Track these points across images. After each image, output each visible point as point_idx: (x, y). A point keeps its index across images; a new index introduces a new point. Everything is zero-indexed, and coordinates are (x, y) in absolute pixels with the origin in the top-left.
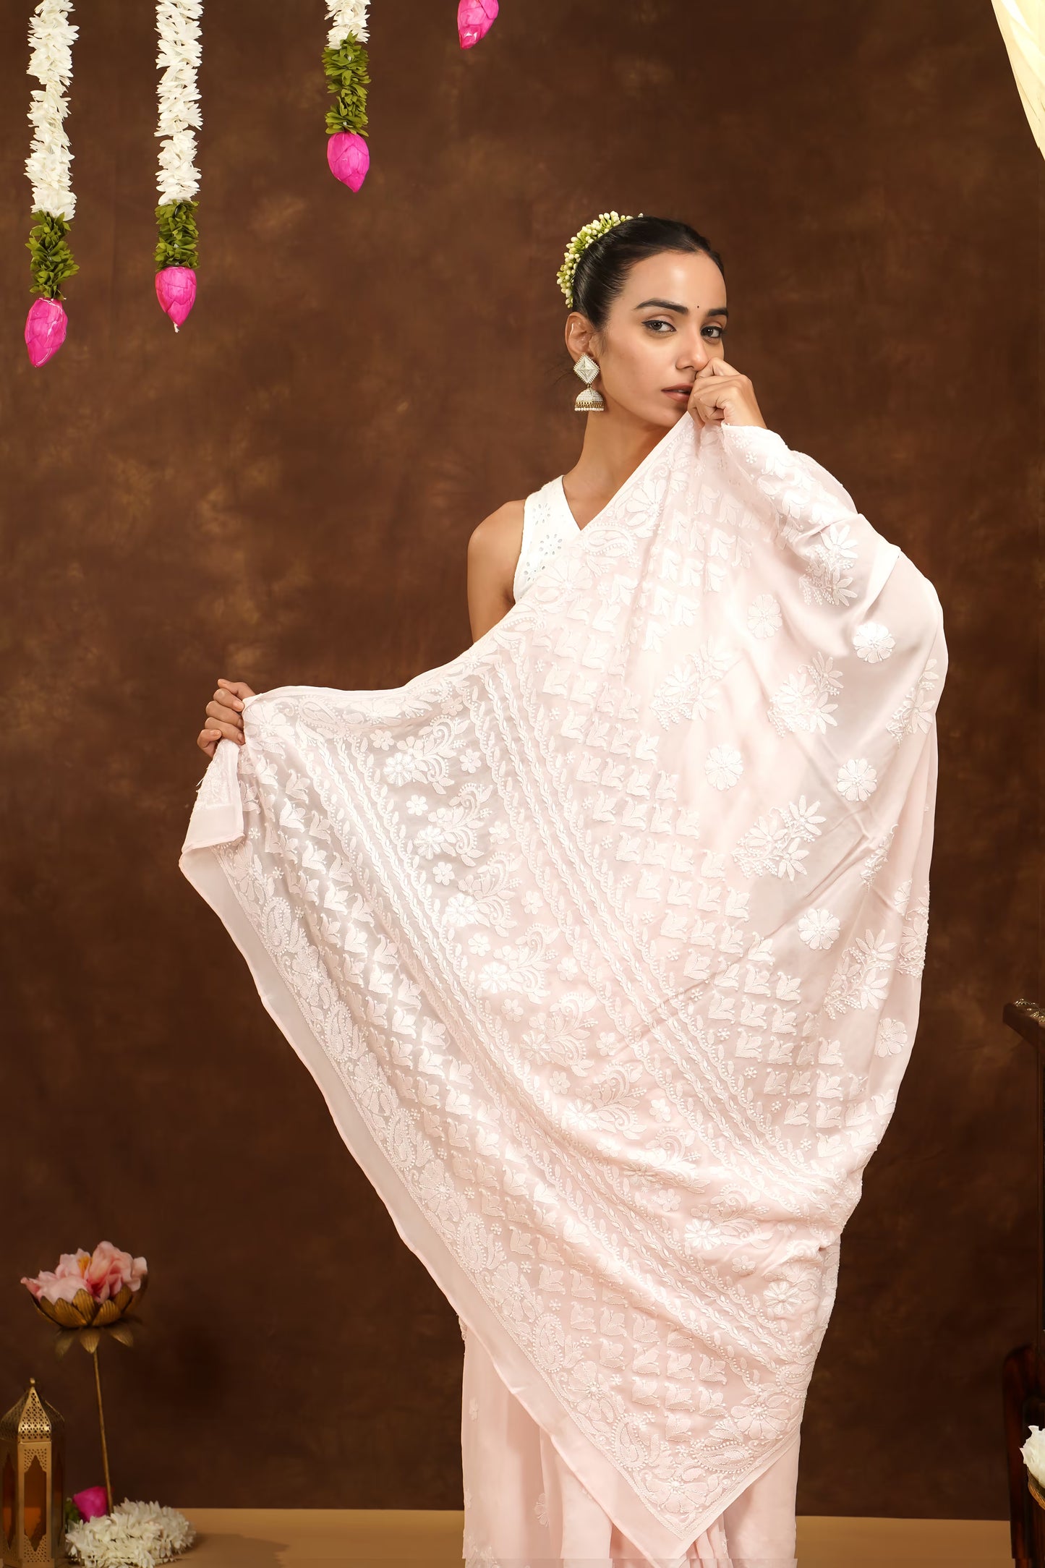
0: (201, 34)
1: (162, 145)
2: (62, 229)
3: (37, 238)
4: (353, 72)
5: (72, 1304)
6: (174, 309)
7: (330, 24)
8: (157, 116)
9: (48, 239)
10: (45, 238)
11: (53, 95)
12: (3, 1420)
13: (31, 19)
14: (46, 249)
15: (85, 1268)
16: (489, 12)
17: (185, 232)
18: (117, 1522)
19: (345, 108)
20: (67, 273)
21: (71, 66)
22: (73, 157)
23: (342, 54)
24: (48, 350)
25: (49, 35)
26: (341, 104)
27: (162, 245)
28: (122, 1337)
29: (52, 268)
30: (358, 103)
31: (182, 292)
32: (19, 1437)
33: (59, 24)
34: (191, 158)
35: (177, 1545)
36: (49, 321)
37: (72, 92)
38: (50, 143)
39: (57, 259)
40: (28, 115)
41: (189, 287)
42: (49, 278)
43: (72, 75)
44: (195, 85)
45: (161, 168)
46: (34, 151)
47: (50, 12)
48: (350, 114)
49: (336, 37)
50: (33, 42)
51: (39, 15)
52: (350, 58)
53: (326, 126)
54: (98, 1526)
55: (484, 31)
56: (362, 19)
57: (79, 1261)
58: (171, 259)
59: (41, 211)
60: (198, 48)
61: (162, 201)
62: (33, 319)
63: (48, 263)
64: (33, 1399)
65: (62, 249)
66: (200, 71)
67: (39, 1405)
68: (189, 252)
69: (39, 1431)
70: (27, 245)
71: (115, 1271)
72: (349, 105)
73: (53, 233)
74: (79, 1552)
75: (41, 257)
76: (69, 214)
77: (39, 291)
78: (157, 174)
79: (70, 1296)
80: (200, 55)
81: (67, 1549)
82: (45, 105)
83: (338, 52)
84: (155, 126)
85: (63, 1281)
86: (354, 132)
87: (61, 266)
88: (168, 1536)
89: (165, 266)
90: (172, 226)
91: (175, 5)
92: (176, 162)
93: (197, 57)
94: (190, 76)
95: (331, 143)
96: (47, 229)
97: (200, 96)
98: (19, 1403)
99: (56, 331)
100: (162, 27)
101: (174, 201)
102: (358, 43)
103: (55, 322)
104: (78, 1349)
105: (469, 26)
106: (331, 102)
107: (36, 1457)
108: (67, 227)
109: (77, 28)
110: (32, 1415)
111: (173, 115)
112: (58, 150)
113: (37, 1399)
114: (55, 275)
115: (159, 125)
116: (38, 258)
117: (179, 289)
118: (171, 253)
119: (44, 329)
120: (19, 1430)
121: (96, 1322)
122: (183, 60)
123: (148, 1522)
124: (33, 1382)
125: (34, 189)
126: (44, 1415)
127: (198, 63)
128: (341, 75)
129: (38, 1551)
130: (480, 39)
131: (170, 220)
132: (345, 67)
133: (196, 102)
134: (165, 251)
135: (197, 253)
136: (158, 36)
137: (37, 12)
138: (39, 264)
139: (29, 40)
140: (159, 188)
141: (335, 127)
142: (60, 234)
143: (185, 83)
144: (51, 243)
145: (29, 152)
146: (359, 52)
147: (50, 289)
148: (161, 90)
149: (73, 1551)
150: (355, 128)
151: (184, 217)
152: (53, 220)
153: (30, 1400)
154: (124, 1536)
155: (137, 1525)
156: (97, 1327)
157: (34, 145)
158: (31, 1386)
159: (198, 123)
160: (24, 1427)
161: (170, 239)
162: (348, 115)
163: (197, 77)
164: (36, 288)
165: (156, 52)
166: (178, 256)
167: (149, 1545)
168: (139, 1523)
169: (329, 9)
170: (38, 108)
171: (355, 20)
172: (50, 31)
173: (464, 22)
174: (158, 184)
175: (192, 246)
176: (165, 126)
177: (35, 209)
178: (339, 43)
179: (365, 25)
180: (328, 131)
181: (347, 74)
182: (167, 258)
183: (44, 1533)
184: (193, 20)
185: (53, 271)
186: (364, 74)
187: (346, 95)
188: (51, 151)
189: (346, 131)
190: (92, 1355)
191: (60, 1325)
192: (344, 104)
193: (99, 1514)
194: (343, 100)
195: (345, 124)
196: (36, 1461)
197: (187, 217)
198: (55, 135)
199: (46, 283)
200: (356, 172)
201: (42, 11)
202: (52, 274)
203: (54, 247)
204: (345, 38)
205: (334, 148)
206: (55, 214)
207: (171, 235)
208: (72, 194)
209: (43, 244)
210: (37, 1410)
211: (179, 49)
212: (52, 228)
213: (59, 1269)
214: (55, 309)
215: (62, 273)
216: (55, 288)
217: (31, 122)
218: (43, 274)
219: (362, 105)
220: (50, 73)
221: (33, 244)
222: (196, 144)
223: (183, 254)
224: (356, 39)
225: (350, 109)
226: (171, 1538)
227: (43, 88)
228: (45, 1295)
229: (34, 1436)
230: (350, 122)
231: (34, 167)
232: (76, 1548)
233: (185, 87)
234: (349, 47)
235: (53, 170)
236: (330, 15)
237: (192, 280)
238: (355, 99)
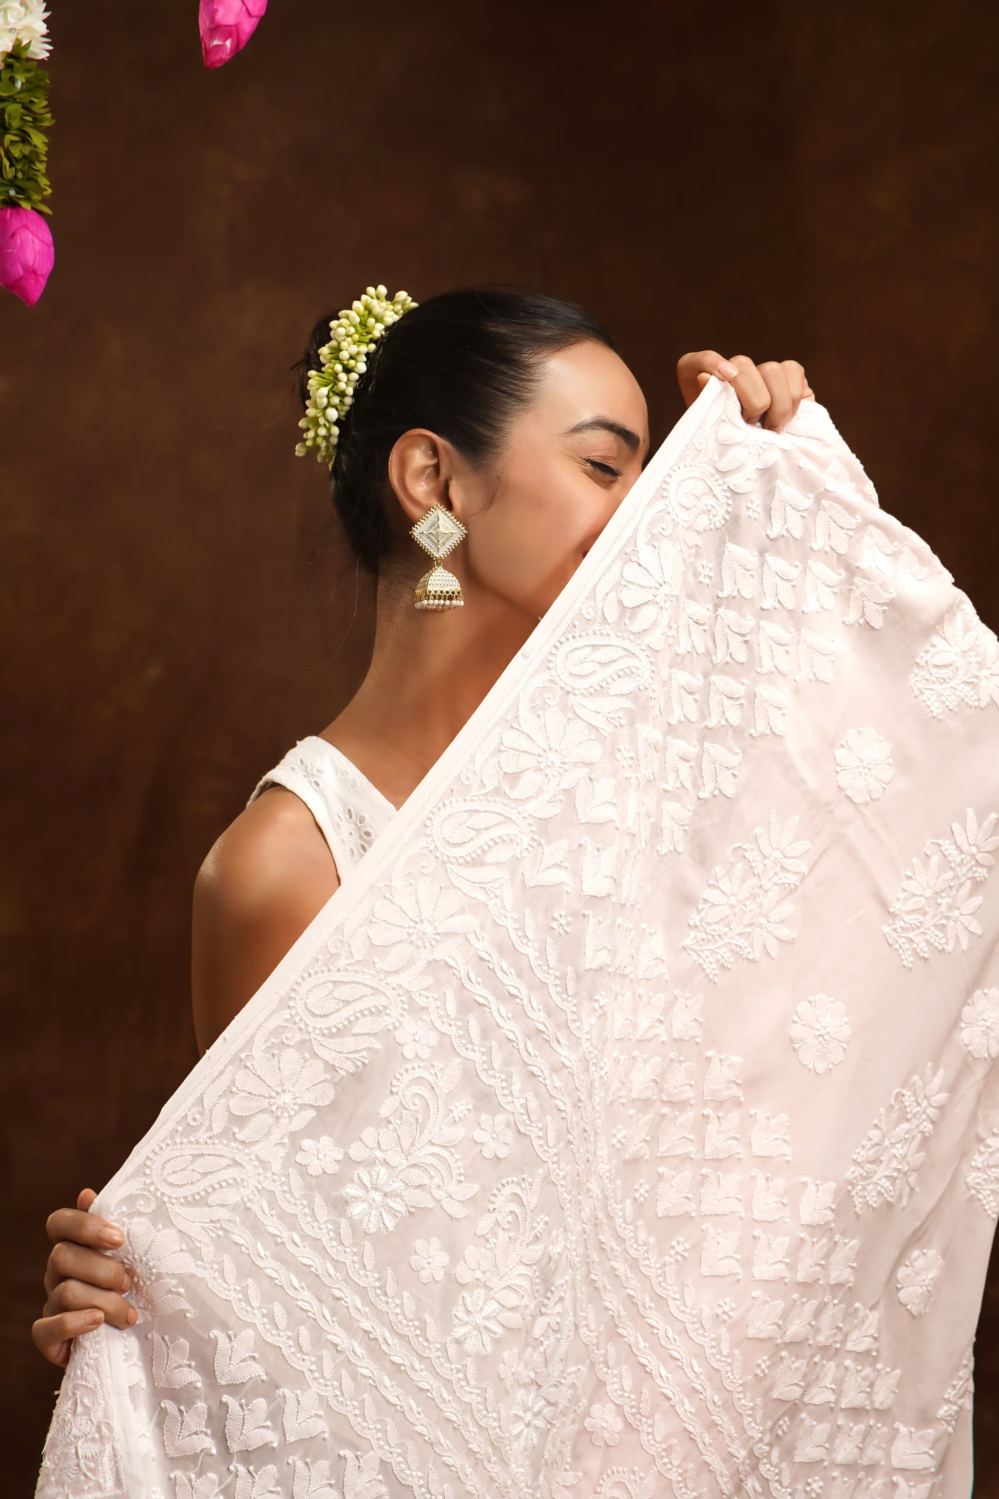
4: (24, 107)
16: (250, 6)
19: (11, 165)
23: (5, 76)
26: (5, 160)
30: (33, 158)
48: (20, 175)
52: (19, 85)
55: (244, 37)
72: (17, 162)
86: (26, 205)
102: (31, 59)
105: (217, 28)
128: (4, 111)
130: (237, 51)
132: (10, 99)
146: (33, 74)
150: (28, 199)
162: (16, 176)
171: (26, 21)
173: (209, 21)
179: (44, 30)
181: (14, 111)
186: (43, 111)
187: (12, 142)
189: (13, 204)
192: (9, 159)
194: (8, 153)
195: (11, 192)
204: (9, 49)
219: (39, 161)
224: (29, 54)
225: (19, 167)
230: (19, 190)
234: (16, 66)
238: (27, 150)
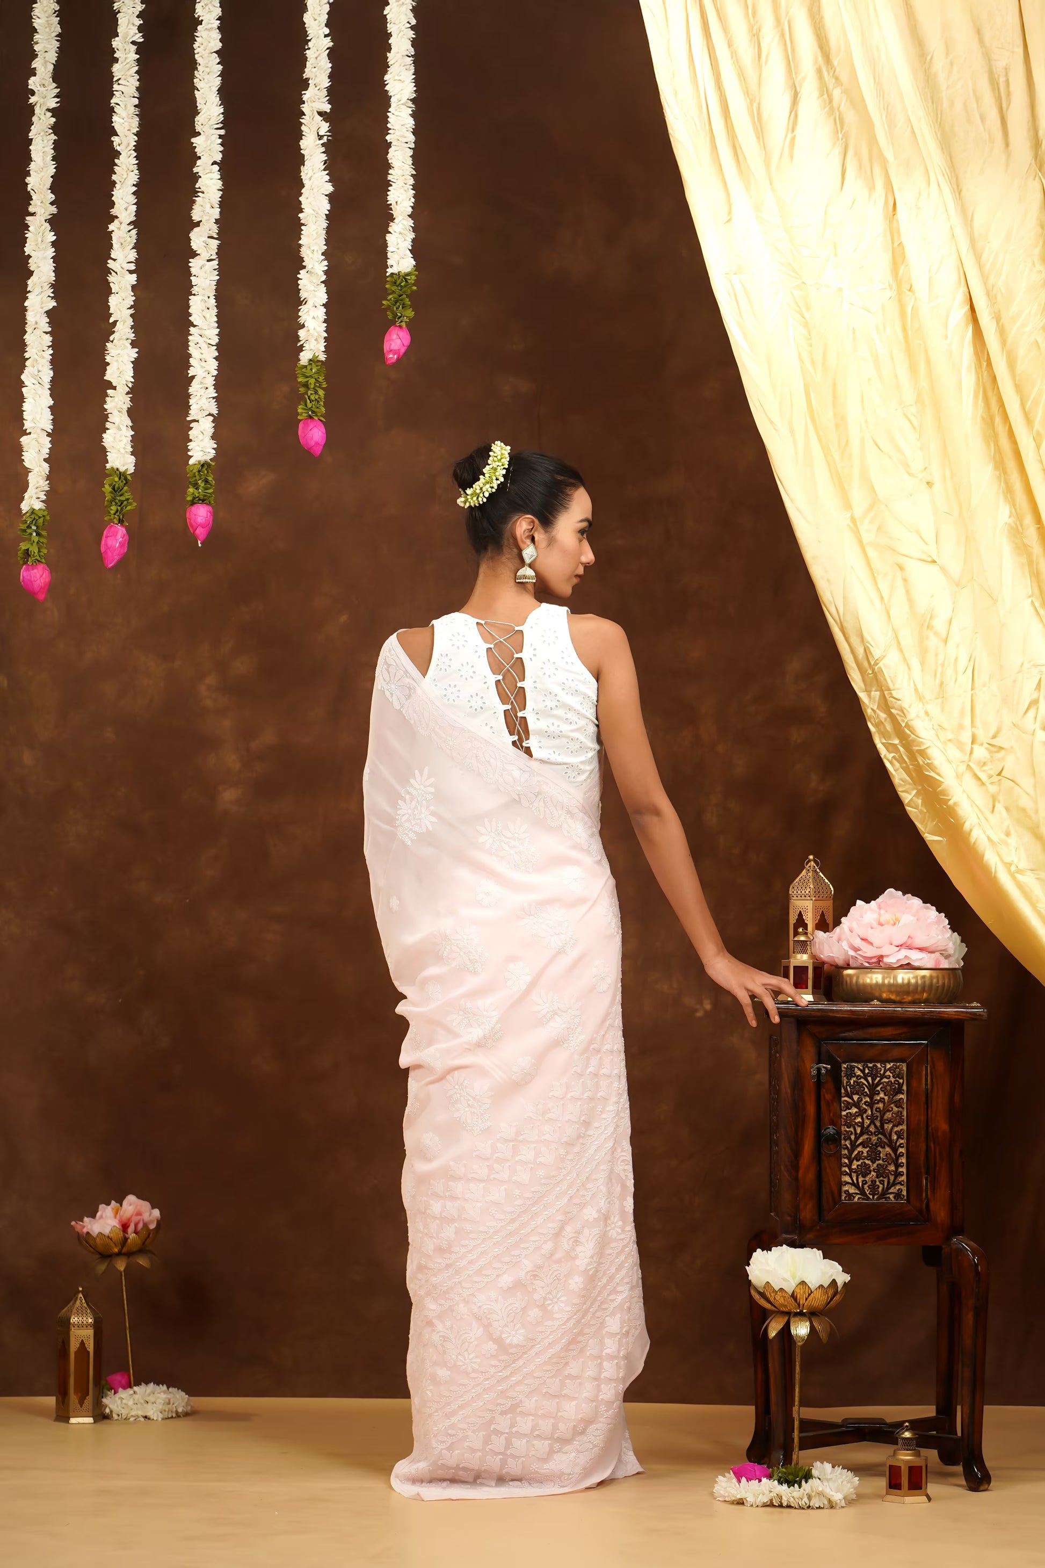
0: (217, 354)
1: (191, 426)
2: (126, 479)
3: (110, 485)
4: (316, 380)
5: (108, 1237)
6: (199, 531)
7: (301, 349)
8: (189, 407)
9: (117, 486)
10: (115, 485)
11: (122, 393)
12: (59, 1316)
13: (107, 344)
14: (115, 492)
15: (117, 1214)
16: (404, 342)
17: (206, 481)
18: (138, 1393)
19: (311, 402)
20: (129, 508)
21: (133, 375)
22: (133, 433)
23: (309, 368)
24: (116, 557)
25: (119, 354)
26: (308, 400)
27: (191, 490)
28: (143, 1261)
29: (119, 504)
30: (319, 400)
31: (204, 520)
32: (71, 1326)
33: (126, 347)
34: (211, 434)
35: (180, 1410)
36: (117, 538)
37: (134, 392)
38: (118, 424)
39: (122, 498)
40: (105, 406)
41: (208, 517)
42: (117, 511)
43: (133, 381)
44: (213, 387)
45: (191, 441)
46: (108, 429)
47: (119, 340)
48: (314, 406)
49: (305, 357)
50: (108, 359)
51: (112, 342)
52: (314, 371)
53: (298, 414)
54: (124, 1394)
55: (401, 354)
56: (322, 346)
57: (113, 1209)
58: (197, 499)
59: (112, 468)
60: (216, 363)
61: (191, 462)
62: (107, 537)
63: (117, 501)
64: (80, 1301)
65: (126, 492)
66: (217, 378)
67: (85, 1305)
68: (209, 495)
69: (85, 1322)
70: (103, 489)
71: (139, 1214)
72: (313, 401)
73: (120, 481)
74: (111, 1411)
75: (112, 497)
76: (131, 469)
77: (111, 519)
78: (188, 444)
79: (107, 1231)
80: (217, 368)
81: (103, 1409)
82: (116, 399)
83: (306, 367)
84: (187, 414)
85: (101, 1221)
86: (316, 418)
87: (125, 503)
88: (173, 1404)
89: (193, 503)
90: (198, 477)
91: (201, 336)
92: (201, 437)
93: (215, 369)
94: (210, 381)
95: (301, 425)
96: (116, 479)
97: (217, 395)
98: (71, 1304)
99: (122, 545)
100: (192, 350)
101: (199, 462)
102: (319, 361)
103: (121, 539)
104: (111, 1269)
105: (391, 351)
106: (301, 398)
107: (82, 1340)
108: (129, 478)
109: (137, 350)
110: (80, 1311)
111: (198, 407)
112: (124, 429)
113: (84, 1301)
114: (121, 509)
115: (190, 413)
116: (110, 497)
117: (202, 518)
118: (197, 495)
119: (114, 543)
120: (71, 1321)
121: (124, 1250)
122: (205, 371)
123: (159, 1393)
124: (81, 1289)
125: (108, 454)
126: (89, 1311)
127: (215, 373)
128: (308, 381)
129: (83, 1408)
130: (398, 359)
131: (197, 473)
132: (311, 376)
133: (214, 398)
134: (193, 494)
135: (213, 496)
136: (190, 356)
137: (111, 339)
138: (111, 502)
139: (105, 357)
140: (189, 453)
141: (304, 415)
142: (125, 482)
143: (206, 386)
144: (119, 488)
145: (105, 430)
146: (320, 367)
147: (118, 517)
148: (191, 390)
149: (107, 1411)
150: (317, 415)
151: (206, 472)
152: (120, 473)
153: (78, 1301)
154: (142, 1401)
155: (152, 1394)
156: (124, 1254)
157: (108, 425)
158: (79, 1292)
159: (215, 412)
160: (74, 1320)
161: (196, 486)
162: (312, 407)
163: (215, 382)
164: (109, 517)
165: (188, 366)
166: (202, 497)
167: (161, 1407)
168: (153, 1394)
169: (300, 339)
170: (111, 402)
171: (317, 346)
172: (119, 351)
173: (388, 348)
174: (189, 450)
175: (211, 491)
176: (194, 413)
177: (108, 466)
178: (307, 361)
179: (324, 350)
180: (299, 417)
181: (312, 381)
182: (194, 498)
183: (88, 1395)
184: (213, 345)
185: (120, 506)
186: (323, 381)
187: (311, 394)
188: (119, 429)
189: (311, 417)
190: (121, 1272)
191: (100, 1254)
192: (310, 400)
193: (125, 1388)
194: (309, 397)
195: (310, 413)
196: (82, 1343)
197: (208, 472)
198: (122, 418)
199: (115, 514)
200: (317, 444)
201: (114, 339)
202: (119, 508)
203: (120, 491)
204: (311, 358)
205: (303, 428)
206: (122, 469)
207: (197, 484)
208: (133, 457)
209: (114, 489)
210: (84, 1308)
211: (203, 364)
212: (120, 479)
213: (98, 1214)
214: (121, 531)
215: (126, 508)
216: (121, 517)
217: (106, 410)
218: (114, 508)
219: (321, 401)
220: (119, 378)
221: (107, 488)
222: (214, 425)
223: (205, 496)
224: (318, 359)
225: (314, 403)
226: (175, 1405)
227: (115, 388)
228: (88, 1231)
229: (80, 1326)
230: (313, 412)
231: (108, 439)
232: (109, 1408)
233: (207, 388)
234: (313, 364)
235: (121, 441)
236: (301, 343)
237: (210, 512)
238: (317, 397)
